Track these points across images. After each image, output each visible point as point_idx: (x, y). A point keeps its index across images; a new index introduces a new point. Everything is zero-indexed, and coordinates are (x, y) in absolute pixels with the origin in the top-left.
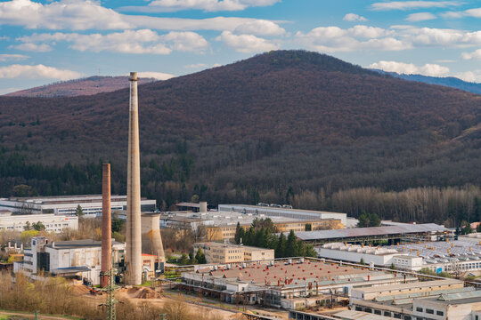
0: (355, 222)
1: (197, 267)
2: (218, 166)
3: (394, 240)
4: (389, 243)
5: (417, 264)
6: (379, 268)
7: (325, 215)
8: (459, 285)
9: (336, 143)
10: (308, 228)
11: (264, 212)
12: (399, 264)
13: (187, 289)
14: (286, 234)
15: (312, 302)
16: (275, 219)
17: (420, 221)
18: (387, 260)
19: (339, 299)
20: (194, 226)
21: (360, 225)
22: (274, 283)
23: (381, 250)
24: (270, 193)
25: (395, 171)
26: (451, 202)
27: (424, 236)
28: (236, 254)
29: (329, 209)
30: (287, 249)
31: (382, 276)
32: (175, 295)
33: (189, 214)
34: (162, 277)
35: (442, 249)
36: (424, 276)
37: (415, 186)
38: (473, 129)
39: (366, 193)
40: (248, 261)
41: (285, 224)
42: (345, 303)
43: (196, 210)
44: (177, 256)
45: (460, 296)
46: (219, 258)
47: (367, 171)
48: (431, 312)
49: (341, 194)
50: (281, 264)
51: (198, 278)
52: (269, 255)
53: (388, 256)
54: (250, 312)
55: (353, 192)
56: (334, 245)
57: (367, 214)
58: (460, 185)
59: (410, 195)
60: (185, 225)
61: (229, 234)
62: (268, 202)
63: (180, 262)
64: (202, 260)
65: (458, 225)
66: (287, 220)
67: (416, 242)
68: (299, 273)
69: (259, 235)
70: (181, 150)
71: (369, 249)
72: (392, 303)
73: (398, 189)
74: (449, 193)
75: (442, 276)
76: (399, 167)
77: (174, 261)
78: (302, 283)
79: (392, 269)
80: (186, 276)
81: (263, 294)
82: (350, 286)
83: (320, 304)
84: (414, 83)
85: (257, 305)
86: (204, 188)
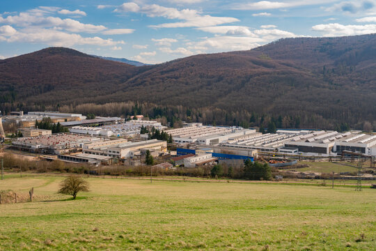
0: (85, 117)
1: (18, 139)
2: (27, 96)
3: (101, 124)
4: (99, 126)
5: (110, 133)
6: (95, 135)
7: (73, 115)
8: (125, 141)
9: (77, 85)
10: (66, 120)
11: (47, 115)
12: (103, 133)
13: (15, 148)
14: (56, 124)
15: (67, 151)
16: (52, 118)
17: (111, 116)
18: (98, 132)
19: (78, 149)
20: (17, 121)
21: (87, 119)
22: (51, 144)
23: (95, 128)
24: (50, 107)
25: (101, 96)
26: (123, 108)
27: (112, 122)
28: (35, 133)
29: (75, 112)
30: (57, 129)
31: (96, 139)
32: (9, 151)
33: (15, 116)
34: (4, 144)
35: (119, 127)
36: (112, 138)
37: (109, 102)
38: (131, 79)
39: (90, 106)
40: (40, 135)
41: (56, 119)
42: (81, 151)
43: (18, 115)
44: (10, 134)
45: (125, 145)
46: (28, 135)
47: (90, 97)
48: (114, 152)
49: (79, 106)
50: (55, 136)
51: (19, 143)
52: (50, 132)
53: (98, 130)
54: (41, 156)
55: (84, 105)
56: (76, 127)
57: (89, 114)
58: (126, 101)
59: (107, 105)
60: (13, 121)
61: (32, 124)
62: (49, 110)
63: (11, 137)
64: (21, 136)
65: (126, 117)
66: (57, 118)
67: (110, 124)
68: (62, 139)
69: (45, 124)
70: (11, 89)
71: (90, 128)
72: (100, 150)
73: (102, 104)
74: (122, 104)
75: (119, 137)
76: (103, 95)
77: (9, 137)
78: (63, 144)
79: (100, 135)
80: (14, 143)
81: (47, 149)
82: (83, 144)
83: (70, 152)
84: (108, 61)
85: (45, 153)
86: (22, 105)
